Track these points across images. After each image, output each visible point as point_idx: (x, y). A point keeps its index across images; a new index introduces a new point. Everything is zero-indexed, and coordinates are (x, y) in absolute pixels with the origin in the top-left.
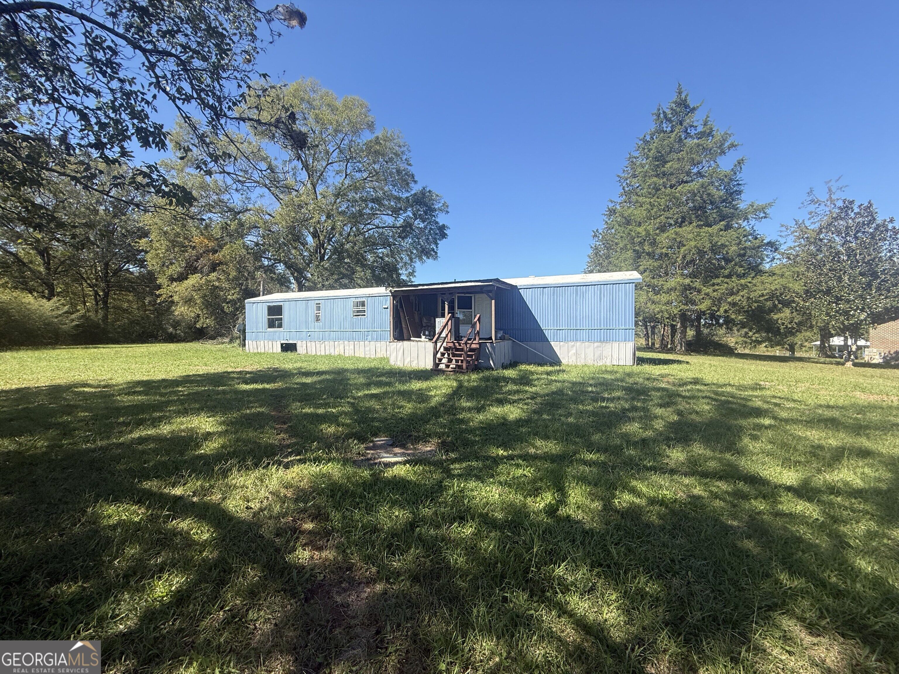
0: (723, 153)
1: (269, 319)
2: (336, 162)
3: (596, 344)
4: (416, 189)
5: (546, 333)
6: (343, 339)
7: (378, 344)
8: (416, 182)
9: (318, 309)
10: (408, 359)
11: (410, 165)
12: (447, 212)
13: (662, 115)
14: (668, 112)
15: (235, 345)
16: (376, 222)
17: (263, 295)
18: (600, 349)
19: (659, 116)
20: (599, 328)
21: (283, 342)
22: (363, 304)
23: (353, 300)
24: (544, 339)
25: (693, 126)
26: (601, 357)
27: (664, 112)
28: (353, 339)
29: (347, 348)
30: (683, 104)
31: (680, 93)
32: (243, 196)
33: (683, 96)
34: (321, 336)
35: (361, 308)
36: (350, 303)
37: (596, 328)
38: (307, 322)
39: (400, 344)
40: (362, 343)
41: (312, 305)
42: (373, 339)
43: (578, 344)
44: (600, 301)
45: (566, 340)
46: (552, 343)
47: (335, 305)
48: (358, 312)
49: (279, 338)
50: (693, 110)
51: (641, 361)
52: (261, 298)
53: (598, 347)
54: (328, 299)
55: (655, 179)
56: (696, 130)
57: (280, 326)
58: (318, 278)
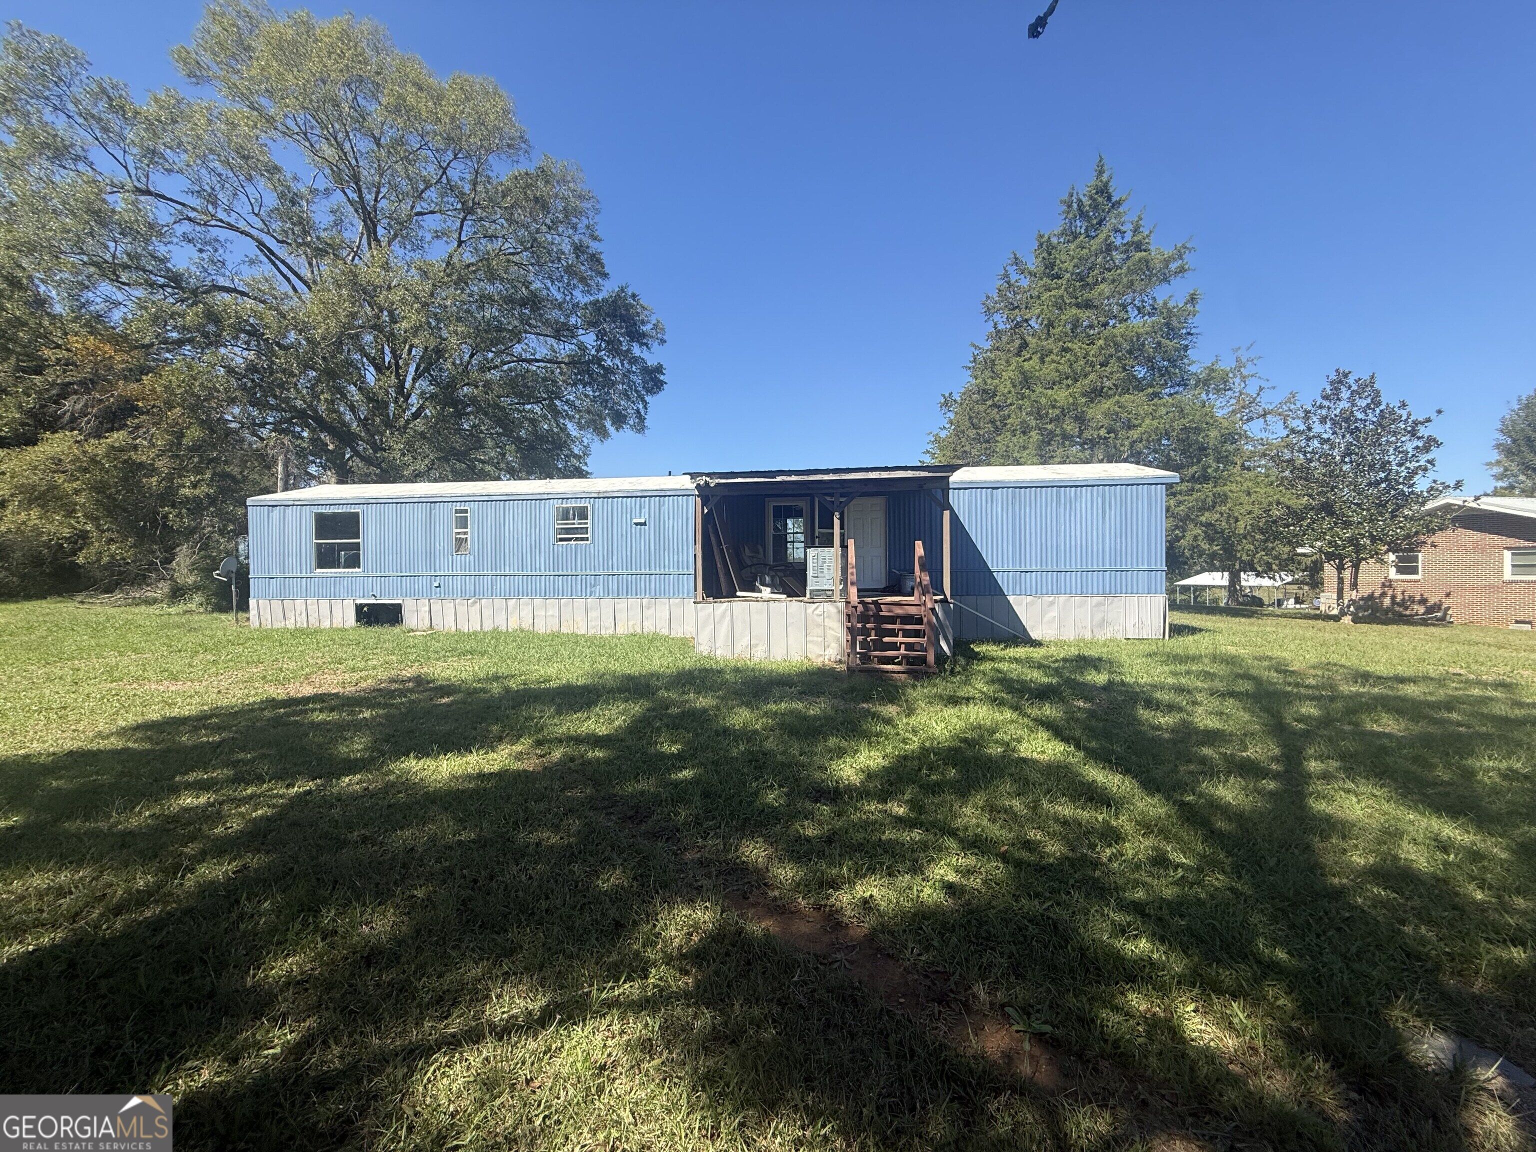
0: (1166, 280)
1: (319, 546)
2: (432, 212)
3: (1096, 599)
4: (607, 290)
5: (998, 577)
6: (532, 594)
7: (622, 604)
8: (605, 275)
9: (463, 522)
10: (745, 641)
11: (595, 238)
12: (663, 341)
13: (1075, 206)
14: (1086, 201)
15: (193, 606)
16: (518, 349)
17: (286, 489)
18: (1102, 608)
19: (1070, 206)
20: (1101, 568)
21: (359, 602)
22: (582, 514)
23: (558, 504)
24: (996, 591)
25: (1119, 231)
26: (1103, 623)
27: (1080, 200)
28: (556, 594)
29: (540, 613)
30: (1103, 190)
31: (1101, 173)
32: (204, 255)
33: (1105, 178)
34: (470, 587)
35: (576, 523)
36: (549, 511)
37: (1095, 568)
38: (430, 556)
39: (722, 607)
40: (580, 603)
41: (445, 516)
42: (607, 593)
43: (1062, 598)
44: (1103, 518)
45: (1037, 593)
46: (1011, 599)
47: (509, 517)
48: (568, 531)
49: (350, 593)
50: (1118, 203)
51: (1177, 630)
52: (280, 496)
53: (1099, 604)
54: (489, 500)
55: (1074, 311)
56: (1123, 238)
57: (353, 562)
58: (404, 455)
